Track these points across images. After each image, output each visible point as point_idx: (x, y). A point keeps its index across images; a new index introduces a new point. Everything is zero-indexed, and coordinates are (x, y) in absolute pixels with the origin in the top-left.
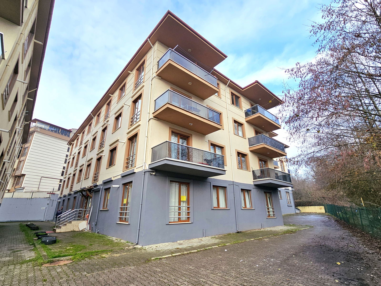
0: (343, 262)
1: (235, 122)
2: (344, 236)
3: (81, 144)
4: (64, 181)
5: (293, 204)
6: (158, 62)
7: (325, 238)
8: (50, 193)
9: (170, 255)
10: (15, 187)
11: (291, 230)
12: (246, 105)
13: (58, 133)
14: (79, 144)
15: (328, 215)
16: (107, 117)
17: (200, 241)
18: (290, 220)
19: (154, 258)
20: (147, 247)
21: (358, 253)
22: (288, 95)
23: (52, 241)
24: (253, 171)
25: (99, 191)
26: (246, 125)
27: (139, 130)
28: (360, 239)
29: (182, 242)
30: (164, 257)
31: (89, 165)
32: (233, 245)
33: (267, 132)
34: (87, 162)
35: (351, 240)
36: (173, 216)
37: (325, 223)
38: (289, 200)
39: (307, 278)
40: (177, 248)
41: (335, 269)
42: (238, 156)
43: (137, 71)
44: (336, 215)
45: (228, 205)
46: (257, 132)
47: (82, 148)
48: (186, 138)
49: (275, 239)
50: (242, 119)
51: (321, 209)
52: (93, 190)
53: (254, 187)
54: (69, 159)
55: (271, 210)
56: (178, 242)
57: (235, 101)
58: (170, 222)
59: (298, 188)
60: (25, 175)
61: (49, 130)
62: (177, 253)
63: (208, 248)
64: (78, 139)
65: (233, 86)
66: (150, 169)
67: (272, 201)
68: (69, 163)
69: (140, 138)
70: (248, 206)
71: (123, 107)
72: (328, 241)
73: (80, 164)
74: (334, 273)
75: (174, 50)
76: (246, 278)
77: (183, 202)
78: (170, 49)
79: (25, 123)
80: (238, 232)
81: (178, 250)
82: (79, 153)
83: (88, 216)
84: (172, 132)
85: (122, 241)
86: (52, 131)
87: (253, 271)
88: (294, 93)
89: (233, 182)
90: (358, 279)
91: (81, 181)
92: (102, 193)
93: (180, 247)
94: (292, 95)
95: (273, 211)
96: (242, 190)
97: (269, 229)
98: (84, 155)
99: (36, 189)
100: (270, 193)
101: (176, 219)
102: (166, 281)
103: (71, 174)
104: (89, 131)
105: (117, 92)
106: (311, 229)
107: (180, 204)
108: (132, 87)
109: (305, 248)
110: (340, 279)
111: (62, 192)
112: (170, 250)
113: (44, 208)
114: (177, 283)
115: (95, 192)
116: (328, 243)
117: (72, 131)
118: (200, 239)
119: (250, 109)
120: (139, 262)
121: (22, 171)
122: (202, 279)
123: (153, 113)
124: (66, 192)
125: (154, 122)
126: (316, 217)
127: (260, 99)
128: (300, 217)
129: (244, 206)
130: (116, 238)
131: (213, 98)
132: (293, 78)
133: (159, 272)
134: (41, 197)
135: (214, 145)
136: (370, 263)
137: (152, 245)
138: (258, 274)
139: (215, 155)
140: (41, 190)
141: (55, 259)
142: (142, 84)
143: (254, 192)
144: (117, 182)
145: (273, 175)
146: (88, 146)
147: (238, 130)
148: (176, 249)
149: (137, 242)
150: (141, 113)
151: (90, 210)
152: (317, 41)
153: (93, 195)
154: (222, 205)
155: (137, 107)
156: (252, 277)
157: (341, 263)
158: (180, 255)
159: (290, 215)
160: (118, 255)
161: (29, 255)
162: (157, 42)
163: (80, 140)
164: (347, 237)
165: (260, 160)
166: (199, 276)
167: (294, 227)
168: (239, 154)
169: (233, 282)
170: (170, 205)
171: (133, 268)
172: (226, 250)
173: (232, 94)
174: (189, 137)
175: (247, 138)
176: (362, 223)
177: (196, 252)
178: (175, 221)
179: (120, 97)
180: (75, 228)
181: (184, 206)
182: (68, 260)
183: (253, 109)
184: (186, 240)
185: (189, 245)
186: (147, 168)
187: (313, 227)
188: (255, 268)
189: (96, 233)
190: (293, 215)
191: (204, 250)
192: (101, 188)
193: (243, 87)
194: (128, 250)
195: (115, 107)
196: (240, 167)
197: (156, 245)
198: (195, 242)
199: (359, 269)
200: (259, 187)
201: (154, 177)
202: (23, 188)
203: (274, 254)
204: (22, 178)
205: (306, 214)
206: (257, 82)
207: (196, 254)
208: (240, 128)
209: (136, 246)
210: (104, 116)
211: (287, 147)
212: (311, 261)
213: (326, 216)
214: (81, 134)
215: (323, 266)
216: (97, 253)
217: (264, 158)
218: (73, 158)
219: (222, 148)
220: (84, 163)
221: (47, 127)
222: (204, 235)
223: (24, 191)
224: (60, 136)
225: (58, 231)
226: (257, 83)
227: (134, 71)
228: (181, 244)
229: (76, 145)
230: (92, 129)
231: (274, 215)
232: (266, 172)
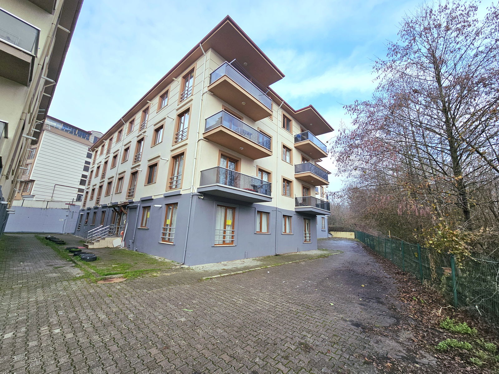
0: (366, 285)
1: (284, 147)
2: (369, 262)
3: (108, 152)
4: (87, 192)
5: (326, 229)
6: (210, 74)
7: (353, 263)
8: (69, 204)
9: (219, 276)
10: (22, 193)
11: (324, 255)
12: (296, 129)
13: (75, 134)
14: (105, 151)
15: (357, 241)
16: (142, 127)
17: (243, 263)
18: (322, 244)
19: (205, 278)
20: (194, 267)
21: (378, 278)
22: (343, 133)
23: (93, 258)
24: (296, 198)
25: (136, 208)
26: (294, 151)
27: (186, 149)
28: (381, 265)
29: (225, 263)
30: (214, 277)
31: (121, 179)
32: (274, 267)
33: (313, 159)
34: (118, 175)
35: (375, 266)
36: (218, 239)
37: (354, 249)
38: (323, 225)
39: (338, 297)
40: (224, 269)
41: (360, 290)
42: (284, 182)
43: (183, 80)
44: (364, 241)
45: (270, 230)
46: (304, 159)
47: (110, 158)
48: (235, 161)
49: (310, 262)
50: (291, 145)
51: (351, 235)
52: (128, 207)
53: (295, 213)
54: (92, 168)
55: (308, 235)
56: (222, 263)
57: (286, 124)
58: (215, 245)
59: (333, 214)
60: (34, 181)
61: (62, 130)
62: (225, 273)
63: (252, 270)
64: (103, 146)
65: (286, 108)
66: (199, 192)
67: (309, 227)
68: (92, 172)
69: (188, 157)
70: (288, 231)
71: (165, 118)
72: (356, 267)
73: (108, 175)
74: (359, 293)
75: (231, 64)
76: (290, 297)
77: (228, 225)
78: (226, 62)
79: (37, 122)
80: (277, 255)
81: (225, 271)
82: (106, 163)
83: (123, 233)
84: (222, 155)
85: (166, 260)
86: (66, 131)
87: (295, 291)
88: (349, 133)
89: (276, 208)
90: (376, 298)
91: (111, 195)
92: (140, 211)
93: (226, 268)
94: (347, 135)
95: (310, 237)
96: (284, 216)
97: (304, 253)
98: (114, 166)
99: (49, 198)
100: (309, 220)
101: (221, 242)
102: (223, 298)
103: (96, 185)
104: (118, 140)
105: (157, 100)
106: (342, 254)
107: (225, 228)
108: (177, 97)
109: (337, 272)
110: (363, 298)
111: (85, 204)
112: (218, 271)
113: (63, 220)
114: (233, 300)
115: (130, 209)
116: (356, 268)
117: (92, 134)
118: (242, 260)
119: (300, 135)
120: (193, 281)
121: (30, 175)
122: (253, 297)
123: (203, 134)
124: (91, 204)
125: (203, 144)
126: (346, 243)
127: (311, 124)
128: (332, 241)
129: (284, 232)
130: (159, 257)
131: (266, 120)
132: (350, 114)
133: (214, 290)
134: (58, 207)
135: (261, 170)
136: (386, 286)
137: (198, 266)
138: (299, 294)
139: (262, 181)
140: (55, 199)
141: (107, 276)
142: (190, 97)
143: (295, 218)
144: (159, 201)
145: (313, 203)
146: (119, 156)
147: (286, 155)
148: (222, 269)
149: (183, 263)
150: (188, 130)
151: (125, 227)
152: (377, 78)
153: (128, 212)
154: (264, 230)
155: (182, 121)
156: (295, 296)
157: (365, 285)
158: (228, 276)
159: (323, 239)
160: (169, 274)
161: (76, 272)
162: (210, 49)
163: (106, 147)
164: (371, 263)
165: (304, 188)
166: (250, 294)
167: (327, 252)
168: (284, 180)
169: (279, 299)
170: (216, 229)
171: (188, 286)
172: (268, 272)
173: (284, 116)
174: (238, 161)
175: (294, 165)
176: (385, 251)
177: (242, 273)
178: (219, 244)
179: (160, 107)
180: (109, 244)
181: (229, 229)
182: (120, 278)
183: (303, 134)
184: (229, 261)
185: (234, 267)
186: (195, 191)
187: (343, 252)
188: (296, 288)
189: (135, 250)
190: (325, 239)
191: (248, 271)
192: (139, 206)
193: (296, 110)
194: (176, 270)
195: (153, 117)
196: (285, 194)
197: (203, 265)
198: (238, 264)
199: (378, 290)
200: (299, 213)
201: (201, 200)
202: (33, 195)
203: (310, 277)
204: (30, 184)
205: (337, 239)
206: (311, 106)
207: (242, 275)
208: (288, 153)
209: (182, 266)
210: (139, 125)
211: (329, 173)
212: (341, 283)
213: (355, 242)
214: (108, 140)
215: (351, 287)
216: (147, 272)
217: (307, 185)
218: (98, 168)
219: (269, 173)
220: (114, 175)
221: (60, 126)
222: (246, 257)
223: (34, 199)
224: (77, 138)
225: (90, 247)
226: (311, 108)
227: (180, 79)
228: (225, 265)
229: (102, 153)
230: (123, 137)
231: (310, 240)
232: (307, 201)
